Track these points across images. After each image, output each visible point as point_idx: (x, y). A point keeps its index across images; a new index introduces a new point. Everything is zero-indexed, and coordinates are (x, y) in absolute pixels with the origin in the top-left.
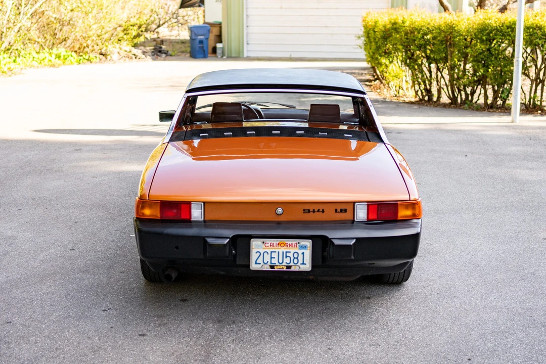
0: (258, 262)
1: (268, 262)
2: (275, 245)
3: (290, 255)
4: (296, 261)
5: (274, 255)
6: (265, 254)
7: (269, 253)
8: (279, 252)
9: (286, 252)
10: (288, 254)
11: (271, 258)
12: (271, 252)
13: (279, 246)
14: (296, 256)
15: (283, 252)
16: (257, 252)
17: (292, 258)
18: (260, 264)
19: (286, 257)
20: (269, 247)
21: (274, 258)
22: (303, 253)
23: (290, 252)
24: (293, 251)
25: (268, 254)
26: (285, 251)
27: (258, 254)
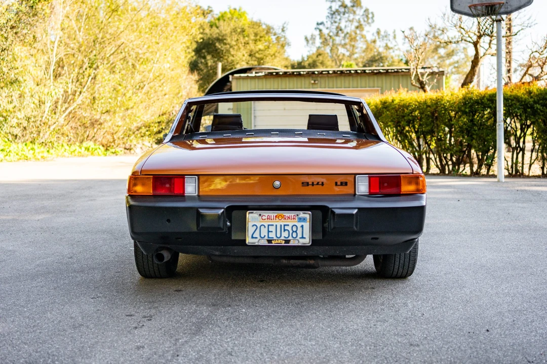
0: (254, 236)
1: (265, 236)
2: (272, 218)
3: (289, 228)
4: (294, 235)
5: (271, 229)
6: (262, 227)
7: (267, 226)
8: (276, 225)
9: (285, 225)
10: (286, 228)
11: (269, 232)
12: (269, 225)
13: (277, 218)
14: (294, 229)
15: (281, 225)
16: (253, 226)
17: (291, 232)
18: (256, 238)
19: (285, 230)
20: (266, 220)
21: (272, 232)
22: (302, 226)
23: (288, 225)
24: (291, 224)
25: (265, 227)
26: (283, 224)
27: (255, 227)
